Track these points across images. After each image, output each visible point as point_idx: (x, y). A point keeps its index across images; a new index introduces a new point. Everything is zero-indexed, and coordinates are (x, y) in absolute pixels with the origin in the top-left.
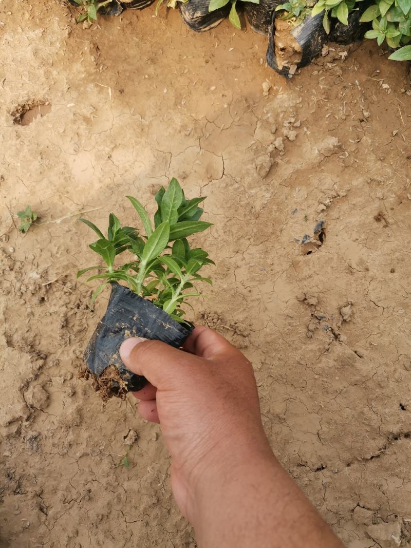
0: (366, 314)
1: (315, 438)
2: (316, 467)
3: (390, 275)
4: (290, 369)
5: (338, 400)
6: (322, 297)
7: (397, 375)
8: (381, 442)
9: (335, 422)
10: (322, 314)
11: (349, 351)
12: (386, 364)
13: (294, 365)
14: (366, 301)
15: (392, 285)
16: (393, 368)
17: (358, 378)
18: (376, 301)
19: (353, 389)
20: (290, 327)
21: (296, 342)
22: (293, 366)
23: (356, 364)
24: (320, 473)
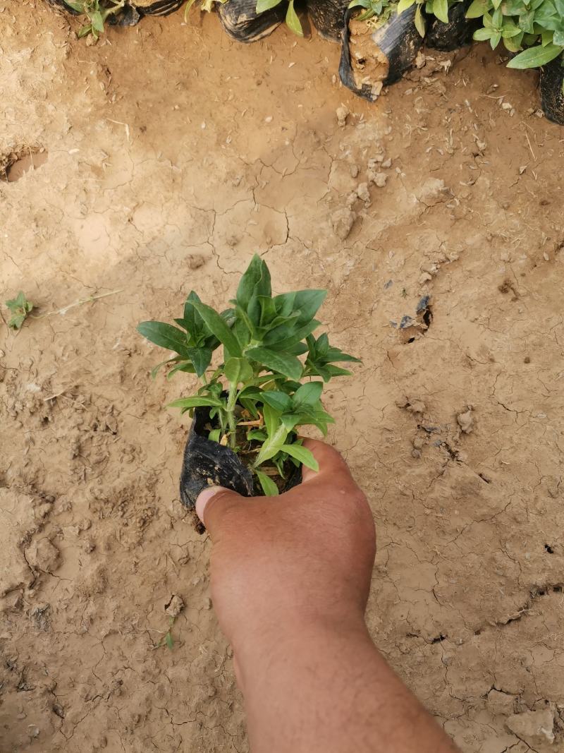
0: (493, 422)
1: (429, 597)
2: (432, 637)
3: (525, 367)
4: (391, 503)
5: (458, 541)
6: (432, 402)
7: (539, 506)
8: (521, 599)
9: (456, 574)
10: (431, 425)
11: (471, 474)
12: (524, 491)
13: (396, 497)
14: (492, 403)
15: (527, 380)
16: (533, 496)
17: (485, 511)
18: (505, 403)
19: (479, 527)
20: (388, 444)
21: (397, 465)
22: (394, 497)
23: (482, 492)
24: (438, 645)
